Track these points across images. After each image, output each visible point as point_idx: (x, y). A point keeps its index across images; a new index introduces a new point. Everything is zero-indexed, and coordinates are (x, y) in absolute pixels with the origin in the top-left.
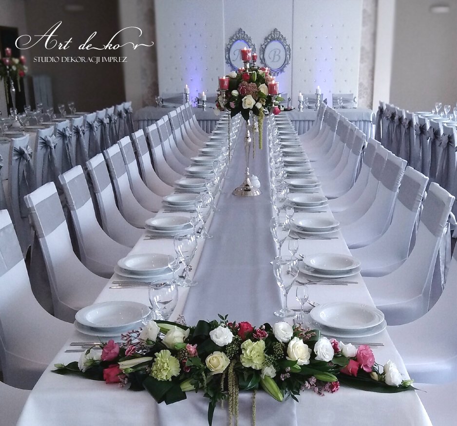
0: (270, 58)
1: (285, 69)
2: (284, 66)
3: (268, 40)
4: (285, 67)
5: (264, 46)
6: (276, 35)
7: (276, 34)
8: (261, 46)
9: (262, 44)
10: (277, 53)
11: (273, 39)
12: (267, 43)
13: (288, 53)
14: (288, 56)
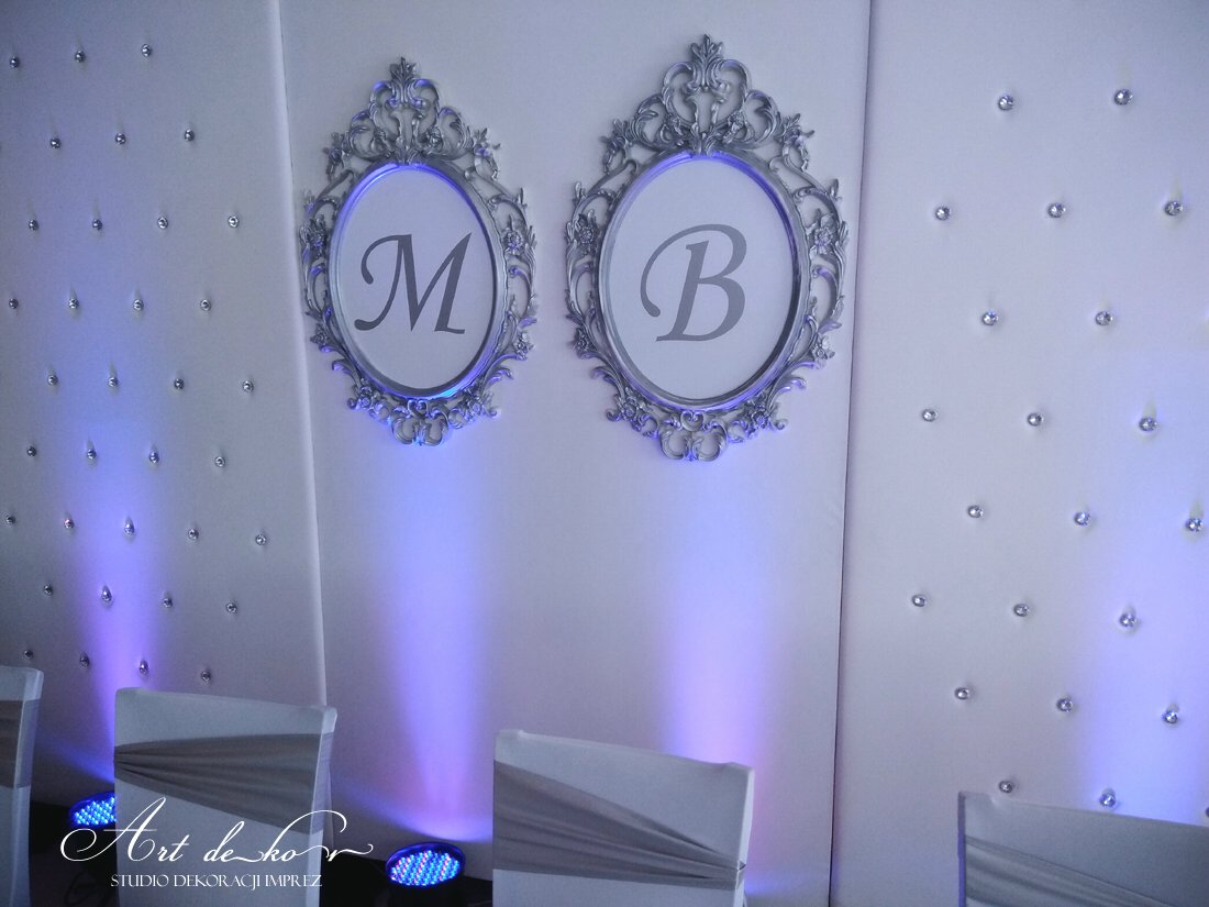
0: (653, 311)
1: (786, 403)
2: (774, 372)
3: (639, 154)
4: (780, 381)
5: (597, 208)
6: (701, 100)
7: (710, 89)
8: (576, 202)
9: (587, 185)
10: (714, 264)
11: (678, 142)
12: (621, 178)
13: (815, 257)
14: (818, 289)
